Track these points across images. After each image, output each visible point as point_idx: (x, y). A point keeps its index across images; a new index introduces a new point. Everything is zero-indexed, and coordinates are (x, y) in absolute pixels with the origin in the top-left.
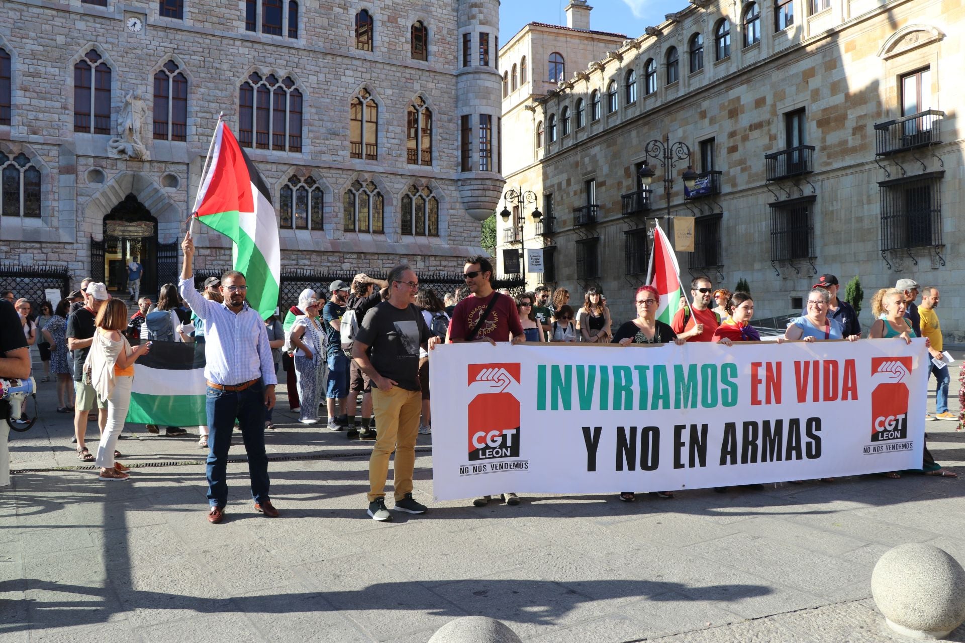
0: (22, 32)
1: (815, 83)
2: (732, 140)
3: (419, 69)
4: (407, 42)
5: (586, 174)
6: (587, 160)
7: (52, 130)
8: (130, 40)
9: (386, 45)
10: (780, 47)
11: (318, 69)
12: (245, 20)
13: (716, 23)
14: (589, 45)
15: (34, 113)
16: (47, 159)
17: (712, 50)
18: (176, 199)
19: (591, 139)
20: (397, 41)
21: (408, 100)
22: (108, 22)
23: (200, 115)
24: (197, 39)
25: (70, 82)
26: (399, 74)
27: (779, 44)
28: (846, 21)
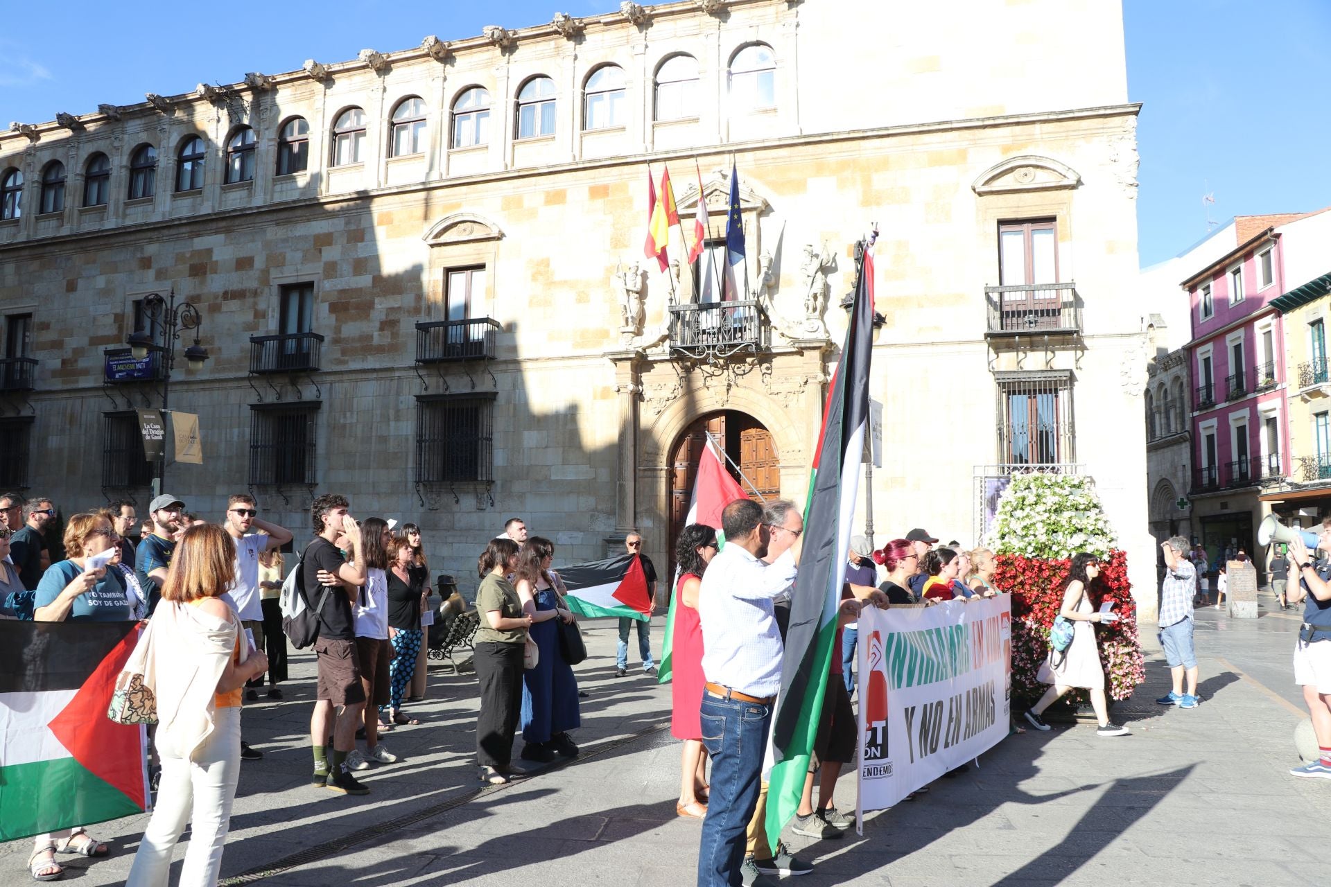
1: (331, 253)
10: (283, 195)
13: (182, 138)
17: (172, 174)
27: (281, 191)
28: (382, 187)
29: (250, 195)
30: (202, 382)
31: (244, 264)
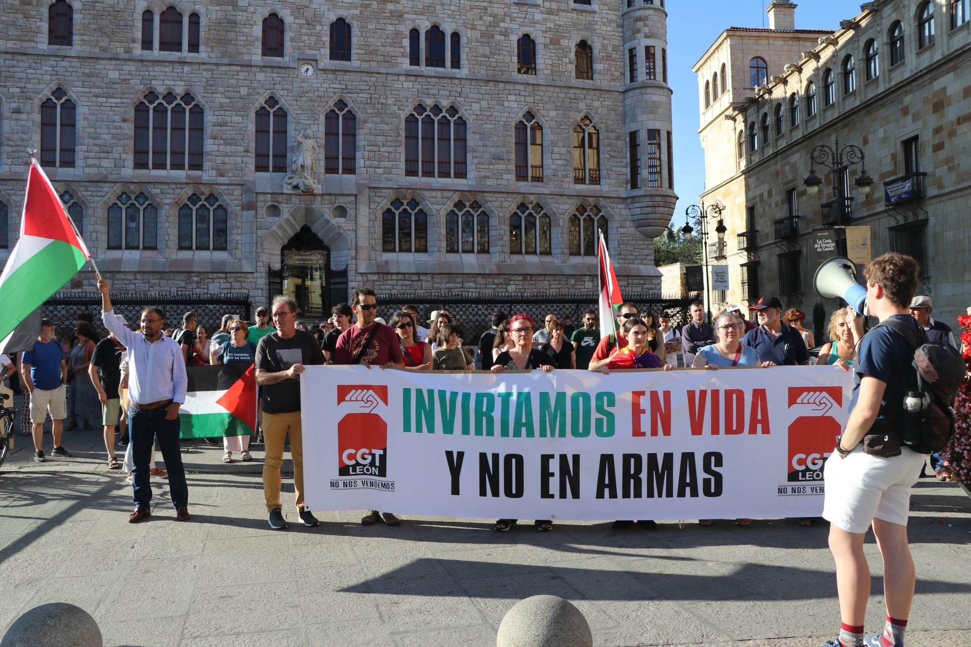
0: (213, 88)
2: (937, 136)
3: (583, 89)
4: (570, 63)
5: (787, 183)
6: (787, 168)
7: (236, 172)
8: (303, 85)
9: (549, 67)
11: (480, 96)
12: (409, 56)
13: (918, 7)
14: (794, 45)
15: (221, 158)
16: (232, 198)
17: (915, 38)
18: (345, 228)
19: (790, 146)
20: (560, 62)
21: (573, 120)
22: (284, 71)
23: (367, 148)
24: (363, 78)
25: (252, 127)
26: (563, 95)
29: (969, 33)
30: (949, 193)
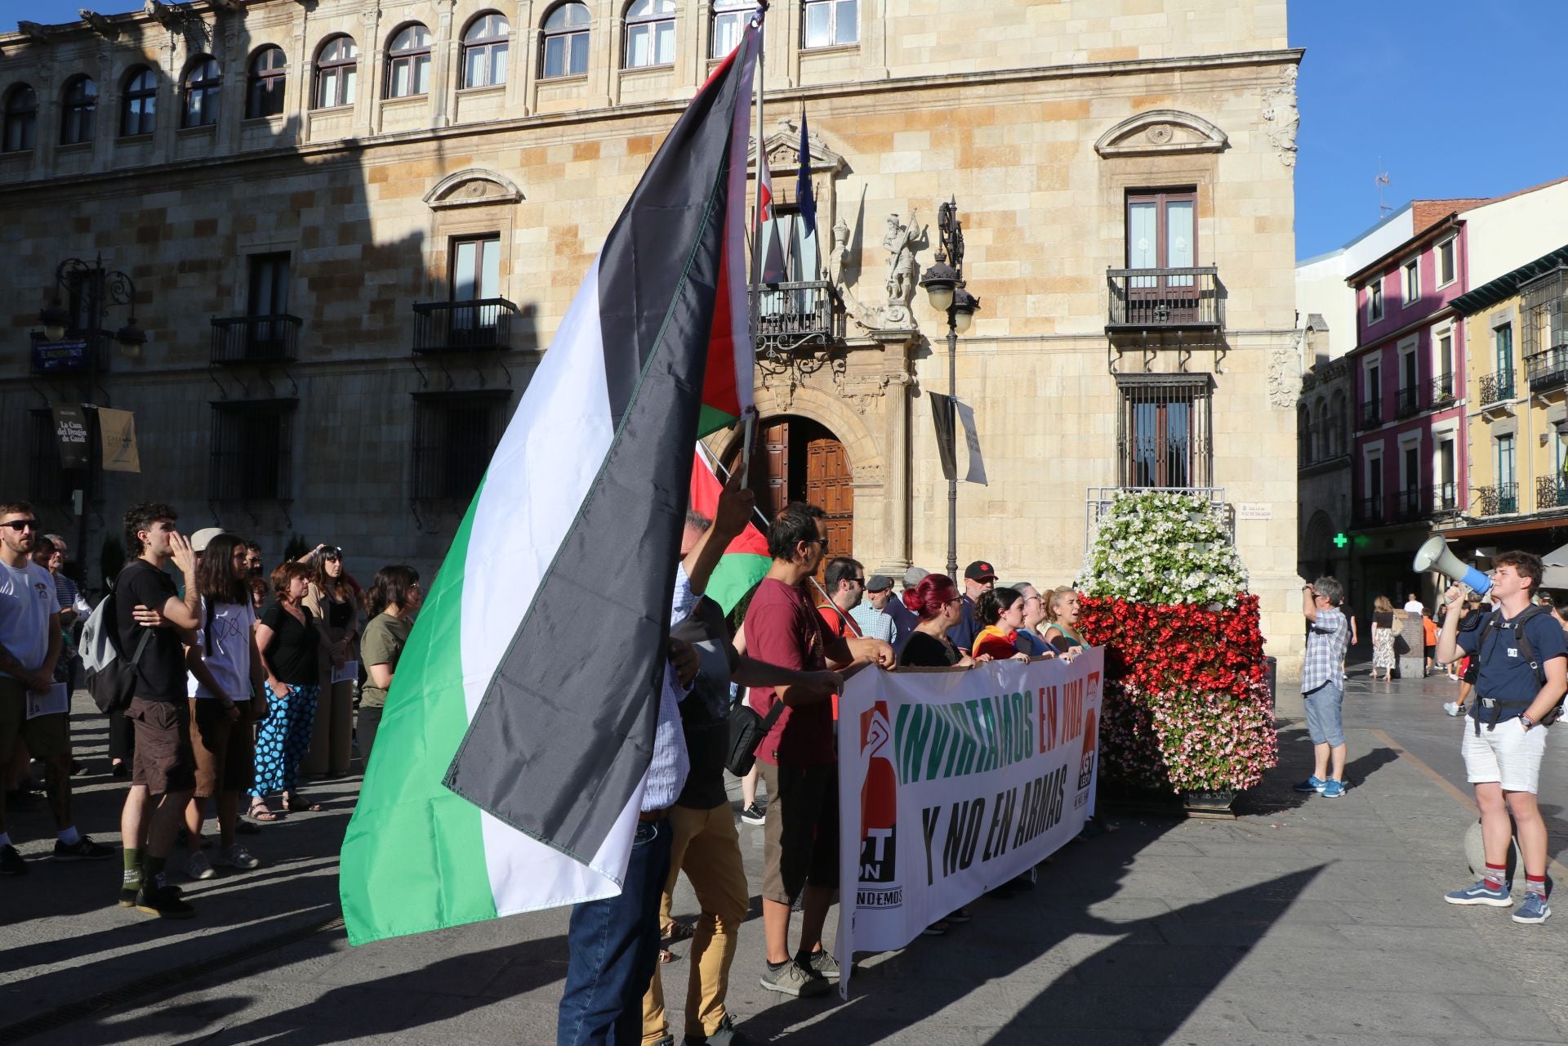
1: (313, 217)
2: (141, 280)
10: (252, 144)
13: (128, 69)
17: (115, 114)
27: (252, 139)
28: (375, 134)
29: (213, 142)
30: (154, 373)
31: (205, 228)
